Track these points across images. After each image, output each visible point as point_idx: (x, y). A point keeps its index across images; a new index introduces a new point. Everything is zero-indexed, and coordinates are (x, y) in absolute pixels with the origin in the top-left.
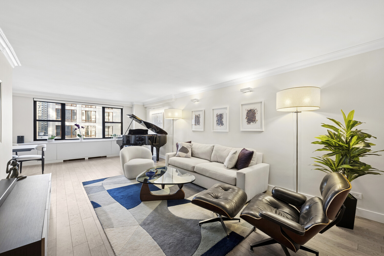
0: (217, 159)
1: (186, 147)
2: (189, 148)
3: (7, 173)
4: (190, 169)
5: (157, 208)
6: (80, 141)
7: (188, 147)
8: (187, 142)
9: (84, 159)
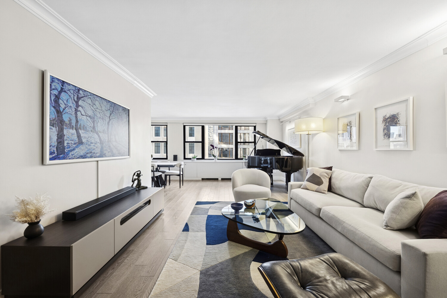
0: (375, 203)
1: (319, 175)
2: (324, 178)
3: (132, 182)
4: (314, 211)
5: (238, 257)
6: (214, 161)
7: (322, 176)
8: (324, 168)
9: (218, 179)
